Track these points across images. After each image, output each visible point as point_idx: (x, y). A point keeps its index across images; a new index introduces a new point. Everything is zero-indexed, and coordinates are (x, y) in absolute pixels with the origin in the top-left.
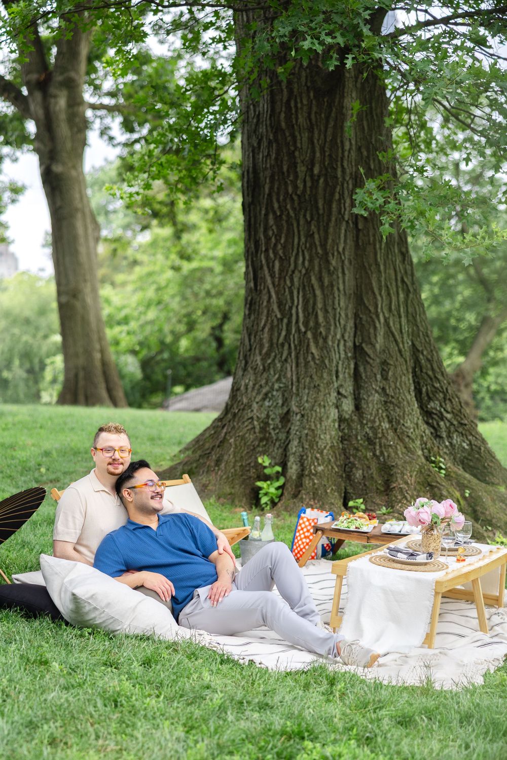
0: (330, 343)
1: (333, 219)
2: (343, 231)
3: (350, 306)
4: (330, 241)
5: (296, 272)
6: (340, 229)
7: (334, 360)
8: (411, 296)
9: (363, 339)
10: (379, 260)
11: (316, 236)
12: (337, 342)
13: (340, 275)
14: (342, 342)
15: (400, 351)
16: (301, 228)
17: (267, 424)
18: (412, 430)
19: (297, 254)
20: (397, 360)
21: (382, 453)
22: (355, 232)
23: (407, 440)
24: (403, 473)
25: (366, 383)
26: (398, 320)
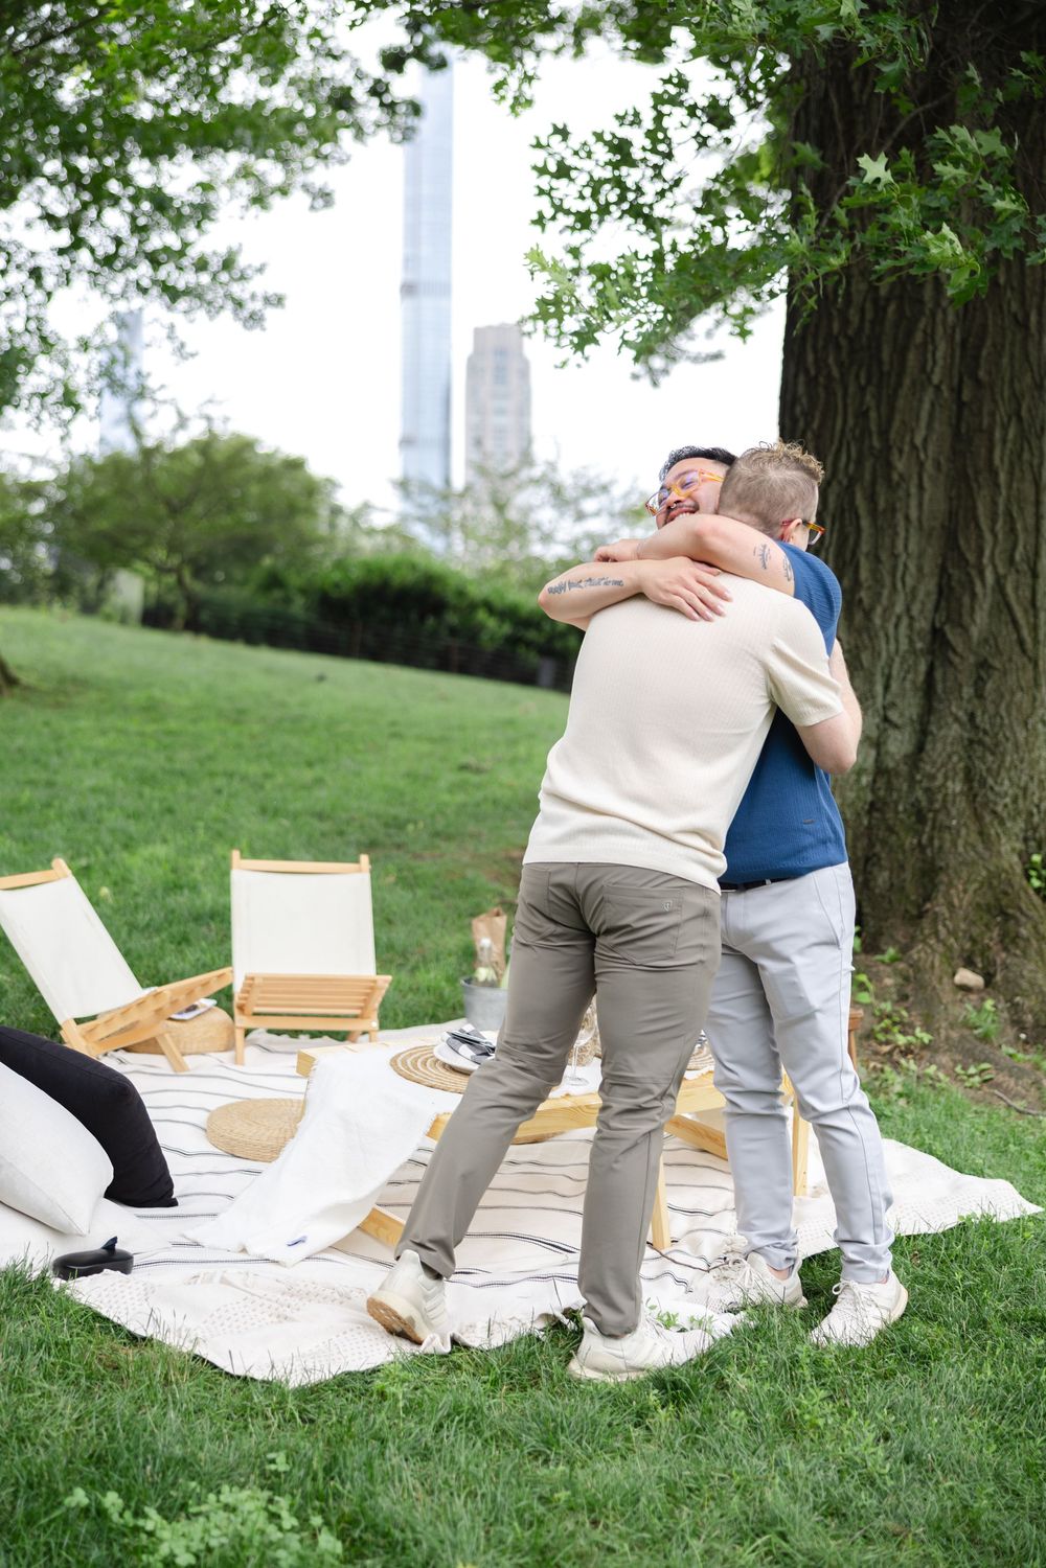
0: (877, 621)
1: (907, 382)
2: (926, 406)
3: (930, 551)
4: (896, 424)
5: (834, 484)
6: (921, 401)
7: (884, 654)
9: (948, 619)
10: (997, 461)
11: (873, 415)
12: (894, 620)
13: (913, 490)
14: (905, 622)
15: (1021, 642)
16: (849, 401)
18: (1008, 800)
19: (839, 451)
20: (1010, 660)
21: (931, 839)
22: (954, 407)
23: (988, 818)
24: (950, 885)
25: (941, 701)
26: (1029, 580)
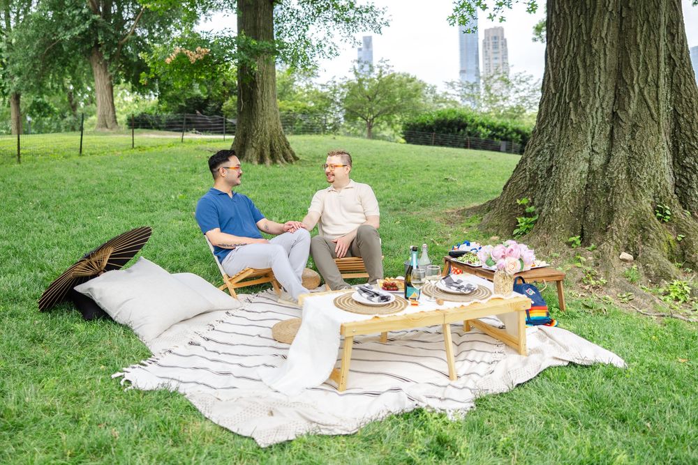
0: (588, 111)
1: (597, 11)
2: (606, 20)
3: (610, 80)
4: (593, 29)
5: (568, 56)
6: (604, 19)
7: (591, 124)
9: (619, 107)
10: (639, 41)
11: (583, 26)
12: (595, 110)
13: (602, 56)
14: (600, 110)
15: (652, 115)
16: (573, 22)
17: (536, 174)
18: (646, 181)
19: (570, 43)
20: (647, 123)
21: (612, 198)
22: (619, 20)
23: (637, 189)
24: (619, 217)
25: (616, 142)
26: (655, 89)
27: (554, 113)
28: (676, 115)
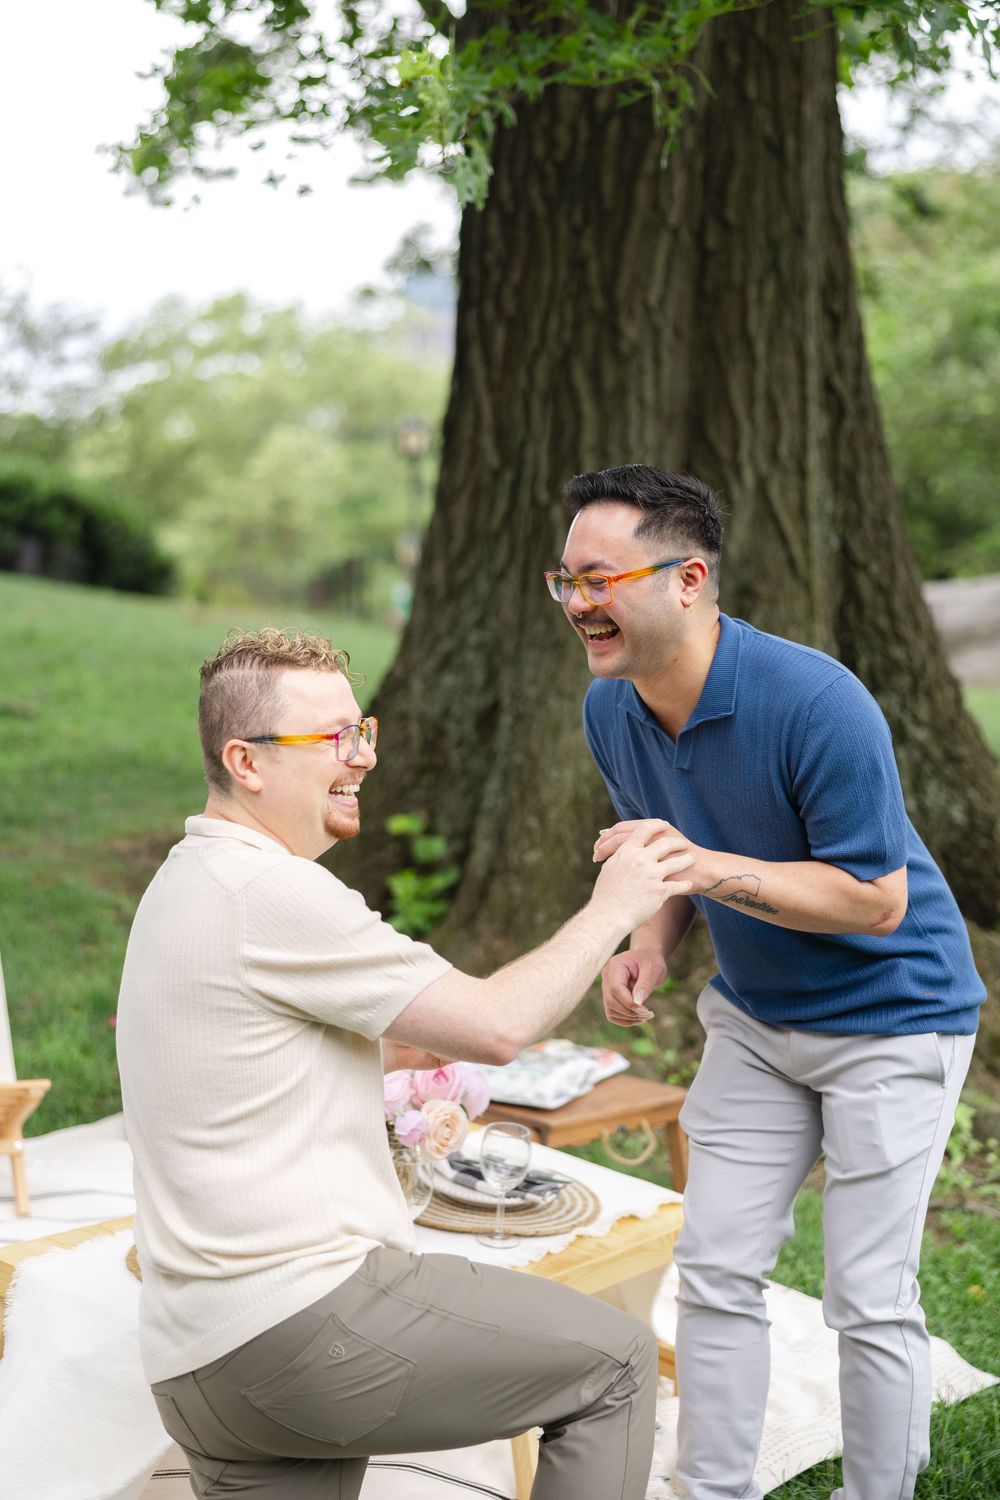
1: (636, 222)
2: (662, 255)
4: (624, 278)
5: (544, 356)
6: (654, 250)
8: (849, 423)
10: (752, 328)
11: (593, 265)
13: (648, 365)
16: (560, 247)
17: (440, 733)
20: (781, 586)
22: (696, 257)
26: (798, 483)
27: (497, 536)
28: (847, 564)
